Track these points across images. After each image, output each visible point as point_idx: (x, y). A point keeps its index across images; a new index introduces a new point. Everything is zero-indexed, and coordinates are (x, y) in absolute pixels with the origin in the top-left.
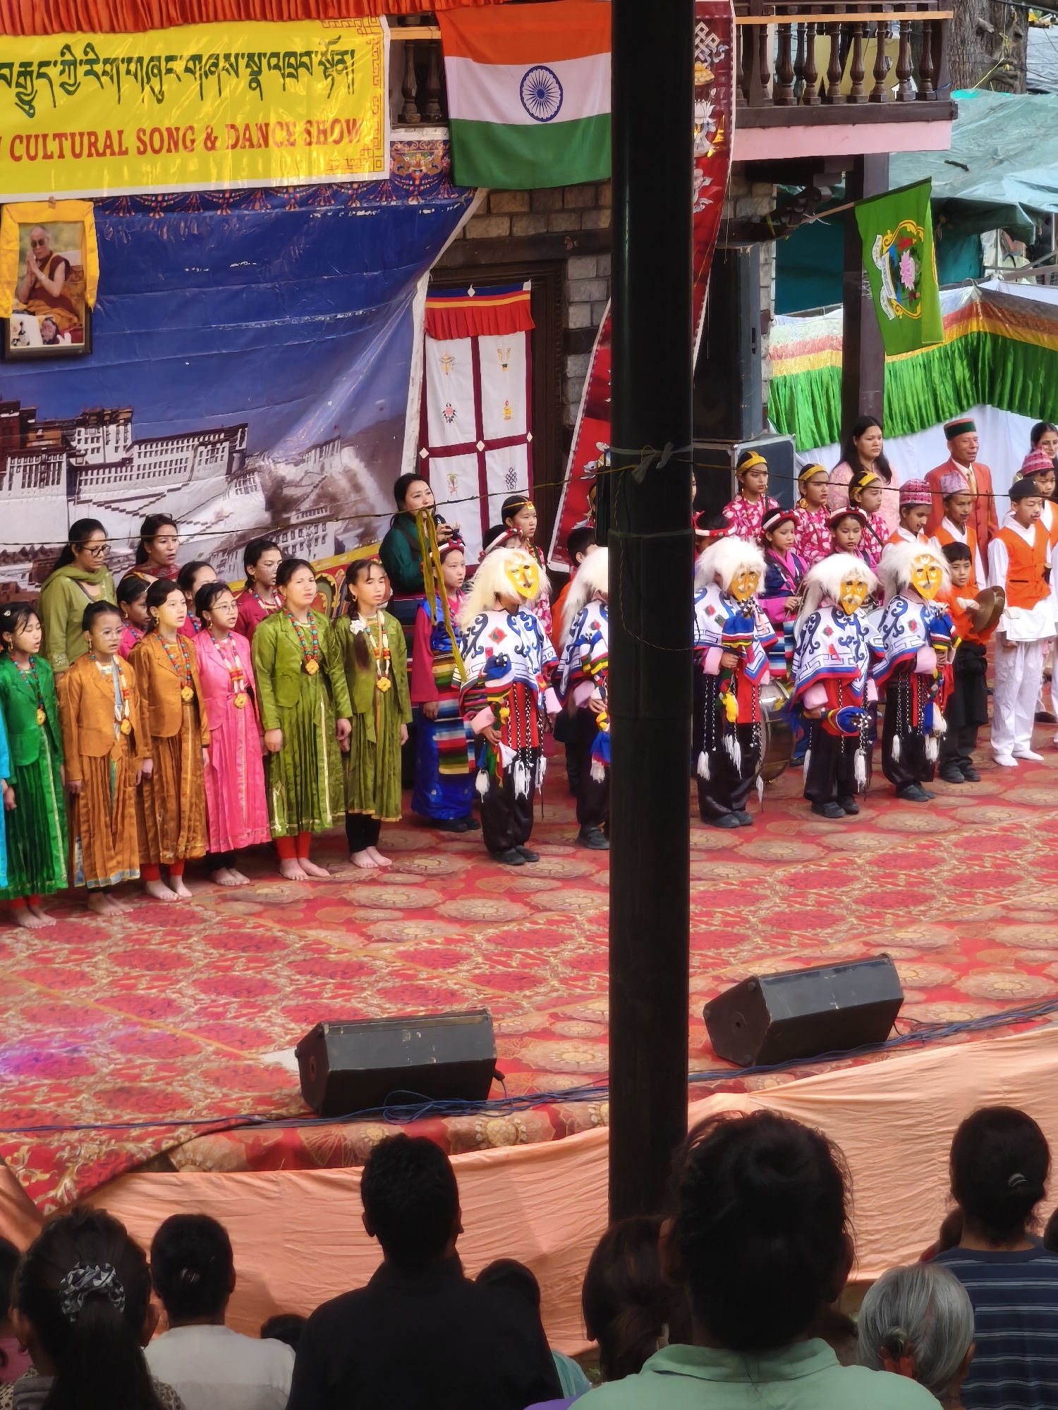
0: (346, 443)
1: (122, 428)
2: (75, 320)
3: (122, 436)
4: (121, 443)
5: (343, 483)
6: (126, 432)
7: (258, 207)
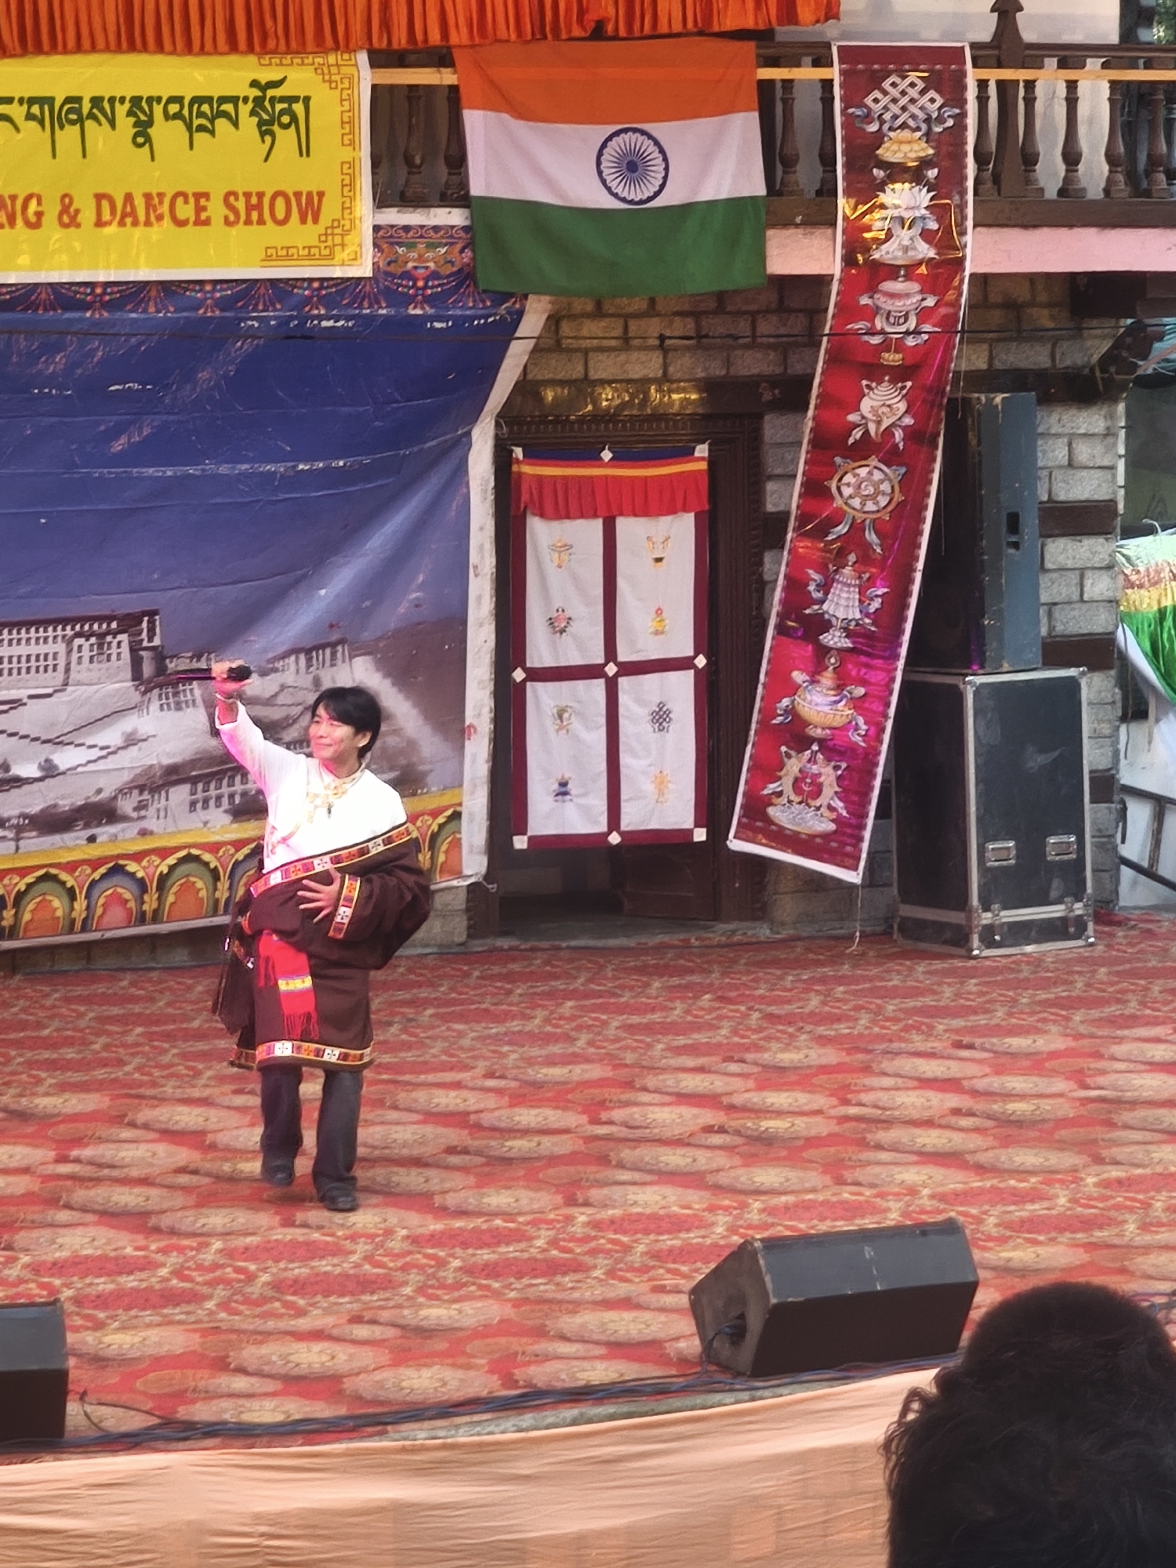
0: (357, 649)
7: (152, 309)
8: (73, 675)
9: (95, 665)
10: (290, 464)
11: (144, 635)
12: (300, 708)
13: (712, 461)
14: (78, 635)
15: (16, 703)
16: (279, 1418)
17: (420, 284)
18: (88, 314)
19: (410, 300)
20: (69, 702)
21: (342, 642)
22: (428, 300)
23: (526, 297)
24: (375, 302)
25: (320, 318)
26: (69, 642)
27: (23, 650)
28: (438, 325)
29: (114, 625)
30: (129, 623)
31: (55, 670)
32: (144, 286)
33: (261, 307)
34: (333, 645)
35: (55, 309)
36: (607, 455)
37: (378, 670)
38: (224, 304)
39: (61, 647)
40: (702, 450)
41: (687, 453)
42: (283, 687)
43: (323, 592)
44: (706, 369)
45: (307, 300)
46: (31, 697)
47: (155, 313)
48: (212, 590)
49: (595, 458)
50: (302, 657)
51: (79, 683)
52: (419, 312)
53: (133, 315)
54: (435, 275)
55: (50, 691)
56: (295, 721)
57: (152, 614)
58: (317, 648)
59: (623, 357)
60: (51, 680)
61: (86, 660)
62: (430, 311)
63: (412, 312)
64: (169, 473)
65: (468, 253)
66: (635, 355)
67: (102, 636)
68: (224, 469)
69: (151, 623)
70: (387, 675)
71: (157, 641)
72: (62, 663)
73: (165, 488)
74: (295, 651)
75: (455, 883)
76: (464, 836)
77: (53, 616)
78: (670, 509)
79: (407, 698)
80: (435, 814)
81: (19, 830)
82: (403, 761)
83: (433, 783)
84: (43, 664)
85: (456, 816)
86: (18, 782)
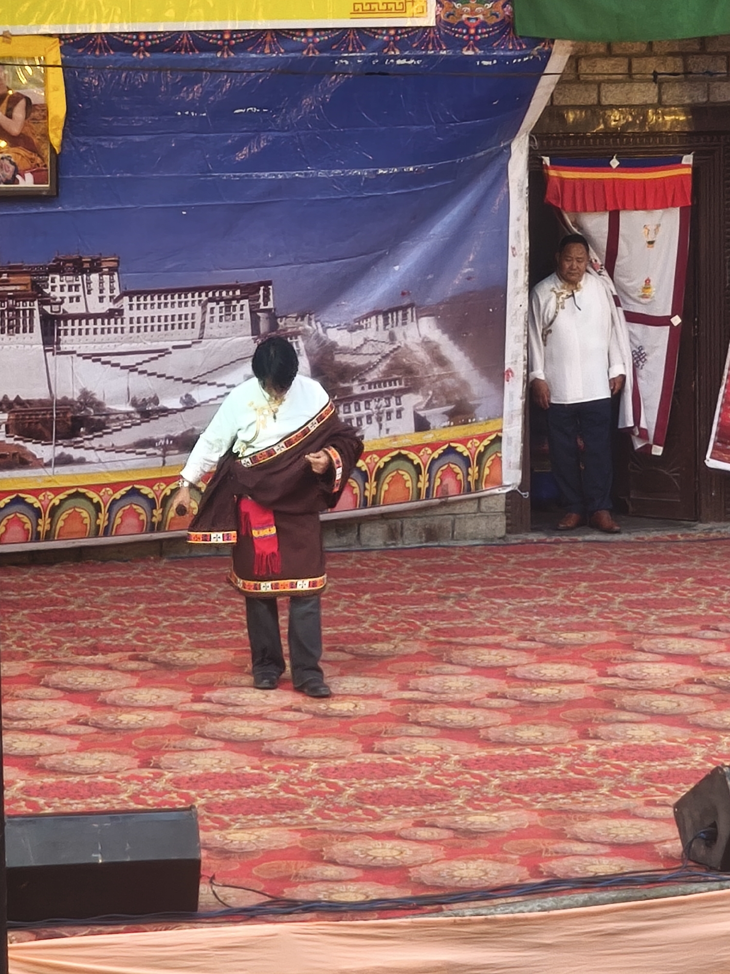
0: (423, 311)
1: (106, 278)
2: (39, 160)
3: (107, 286)
4: (107, 293)
5: (422, 355)
6: (112, 281)
7: (267, 51)
8: (207, 331)
9: (224, 323)
10: (371, 170)
11: (261, 300)
12: (379, 357)
13: (695, 168)
14: (210, 300)
15: (164, 352)
16: (361, 898)
17: (472, 31)
18: (219, 55)
19: (464, 44)
20: (204, 351)
21: (411, 305)
22: (478, 44)
23: (553, 41)
24: (437, 46)
25: (396, 57)
26: (204, 306)
27: (169, 311)
28: (485, 63)
29: (238, 293)
30: (250, 291)
31: (193, 327)
32: (261, 33)
33: (350, 49)
34: (404, 308)
35: (193, 51)
36: (615, 163)
37: (438, 328)
38: (322, 47)
39: (197, 310)
40: (688, 159)
41: (676, 162)
42: (366, 340)
43: (397, 268)
44: (691, 97)
45: (386, 44)
46: (174, 347)
47: (271, 54)
48: (312, 266)
49: (605, 165)
50: (381, 318)
51: (211, 337)
52: (471, 53)
53: (254, 56)
54: (483, 25)
55: (189, 342)
56: (375, 366)
57: (267, 284)
58: (392, 311)
59: (627, 87)
60: (190, 334)
61: (217, 319)
62: (479, 52)
63: (466, 53)
64: (280, 177)
65: (509, 7)
66: (636, 86)
67: (228, 301)
68: (321, 174)
69: (267, 291)
70: (444, 332)
71: (270, 305)
72: (198, 321)
73: (277, 188)
74: (376, 313)
75: (497, 491)
76: (504, 454)
77: (192, 286)
78: (664, 204)
79: (461, 349)
80: (481, 438)
81: (166, 448)
82: (457, 397)
83: (481, 413)
84: (184, 322)
85: (498, 439)
86: (165, 412)
